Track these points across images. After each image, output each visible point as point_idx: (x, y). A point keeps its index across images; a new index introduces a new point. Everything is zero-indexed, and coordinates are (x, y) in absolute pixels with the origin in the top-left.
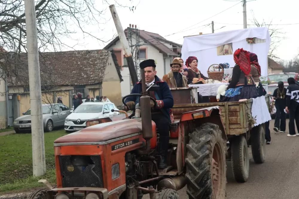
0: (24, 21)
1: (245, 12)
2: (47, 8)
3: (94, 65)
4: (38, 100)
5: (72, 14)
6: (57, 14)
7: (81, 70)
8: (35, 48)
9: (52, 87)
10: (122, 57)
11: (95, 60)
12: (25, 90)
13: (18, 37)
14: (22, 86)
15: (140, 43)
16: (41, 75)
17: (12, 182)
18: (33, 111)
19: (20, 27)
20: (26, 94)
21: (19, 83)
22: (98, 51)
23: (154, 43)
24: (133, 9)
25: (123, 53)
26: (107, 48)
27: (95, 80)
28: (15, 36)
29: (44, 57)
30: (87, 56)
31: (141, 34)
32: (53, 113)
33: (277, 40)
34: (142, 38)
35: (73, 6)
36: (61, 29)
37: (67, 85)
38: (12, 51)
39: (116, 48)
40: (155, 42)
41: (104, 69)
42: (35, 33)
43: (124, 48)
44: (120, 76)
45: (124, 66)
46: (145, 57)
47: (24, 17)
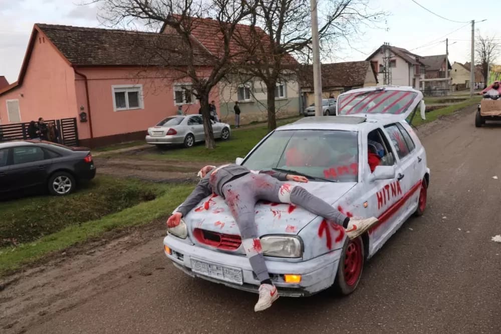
0: (311, 42)
1: (473, 31)
2: (326, 33)
3: (358, 72)
4: (320, 95)
5: (344, 36)
6: (334, 36)
7: (349, 76)
8: (318, 60)
9: (329, 87)
10: (379, 66)
11: (359, 69)
12: (311, 90)
13: (307, 53)
14: (309, 87)
15: (392, 56)
16: (322, 80)
18: (316, 104)
19: (308, 46)
20: (312, 92)
21: (308, 85)
22: (361, 62)
23: (401, 55)
25: (379, 63)
26: (368, 60)
27: (359, 82)
28: (305, 52)
29: (324, 67)
30: (354, 66)
32: (330, 105)
33: (497, 52)
34: (392, 51)
35: (345, 30)
36: (336, 47)
37: (339, 86)
38: (304, 62)
39: (375, 59)
40: (403, 55)
41: (365, 75)
42: (318, 50)
43: (380, 59)
44: (377, 80)
45: (380, 73)
46: (395, 66)
47: (311, 40)
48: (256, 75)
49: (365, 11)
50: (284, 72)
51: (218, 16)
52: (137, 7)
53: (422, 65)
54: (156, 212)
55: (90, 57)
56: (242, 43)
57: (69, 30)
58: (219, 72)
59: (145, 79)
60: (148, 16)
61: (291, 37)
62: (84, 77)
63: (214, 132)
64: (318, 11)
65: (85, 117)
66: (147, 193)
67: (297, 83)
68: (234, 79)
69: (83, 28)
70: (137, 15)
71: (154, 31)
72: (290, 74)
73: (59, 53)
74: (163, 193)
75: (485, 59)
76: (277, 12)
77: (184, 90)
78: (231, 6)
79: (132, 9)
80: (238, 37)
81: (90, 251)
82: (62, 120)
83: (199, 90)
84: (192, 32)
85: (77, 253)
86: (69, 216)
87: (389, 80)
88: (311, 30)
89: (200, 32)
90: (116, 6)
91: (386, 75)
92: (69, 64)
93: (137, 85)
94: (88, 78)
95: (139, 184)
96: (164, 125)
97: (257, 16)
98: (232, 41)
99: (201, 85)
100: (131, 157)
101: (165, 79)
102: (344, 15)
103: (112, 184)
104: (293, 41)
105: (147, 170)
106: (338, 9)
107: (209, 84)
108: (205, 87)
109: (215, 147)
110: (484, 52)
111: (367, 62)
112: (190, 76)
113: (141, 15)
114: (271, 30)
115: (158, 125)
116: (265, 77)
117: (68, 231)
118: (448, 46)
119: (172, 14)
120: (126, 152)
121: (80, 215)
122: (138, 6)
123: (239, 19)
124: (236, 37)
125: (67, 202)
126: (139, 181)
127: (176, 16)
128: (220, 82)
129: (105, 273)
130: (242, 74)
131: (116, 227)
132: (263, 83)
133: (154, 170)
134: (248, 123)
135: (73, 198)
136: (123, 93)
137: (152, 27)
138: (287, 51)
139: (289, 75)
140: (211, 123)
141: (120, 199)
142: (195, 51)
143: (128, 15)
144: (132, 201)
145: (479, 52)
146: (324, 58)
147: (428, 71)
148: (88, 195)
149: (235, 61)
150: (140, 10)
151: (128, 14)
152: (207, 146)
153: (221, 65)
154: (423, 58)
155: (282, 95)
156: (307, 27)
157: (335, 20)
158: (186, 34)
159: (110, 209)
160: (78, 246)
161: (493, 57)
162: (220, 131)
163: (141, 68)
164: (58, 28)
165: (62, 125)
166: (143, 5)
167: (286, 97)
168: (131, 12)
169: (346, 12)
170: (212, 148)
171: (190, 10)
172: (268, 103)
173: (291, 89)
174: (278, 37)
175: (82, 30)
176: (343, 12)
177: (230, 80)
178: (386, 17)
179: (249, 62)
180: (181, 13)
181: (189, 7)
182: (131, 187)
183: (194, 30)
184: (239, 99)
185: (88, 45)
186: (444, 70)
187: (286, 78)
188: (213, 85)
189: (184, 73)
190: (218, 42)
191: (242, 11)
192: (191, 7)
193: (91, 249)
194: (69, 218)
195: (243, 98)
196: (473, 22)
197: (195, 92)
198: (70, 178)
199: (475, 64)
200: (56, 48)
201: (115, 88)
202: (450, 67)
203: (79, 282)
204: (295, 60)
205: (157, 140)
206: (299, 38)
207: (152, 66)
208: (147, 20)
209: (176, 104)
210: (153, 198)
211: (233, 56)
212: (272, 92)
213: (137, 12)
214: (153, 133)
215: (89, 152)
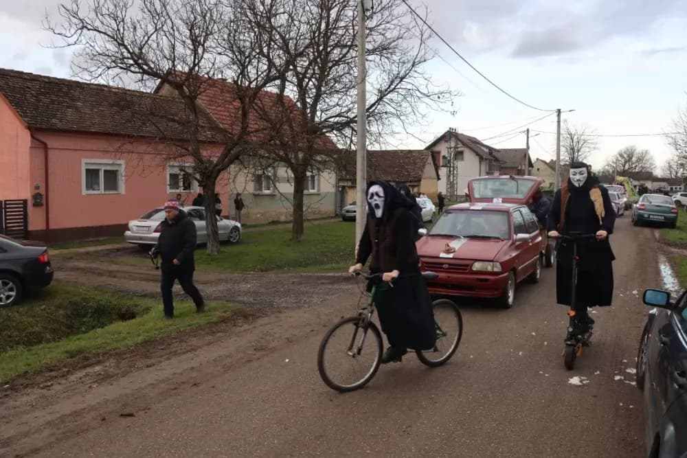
0: (356, 122)
1: (559, 122)
2: (376, 111)
3: (415, 164)
5: (398, 117)
6: (385, 116)
7: (403, 167)
8: (364, 145)
10: (441, 157)
11: (416, 159)
12: (352, 184)
13: (350, 136)
14: (350, 180)
15: (459, 146)
16: (367, 171)
17: (338, 263)
18: (359, 203)
19: (352, 128)
20: (353, 187)
21: (348, 177)
22: (419, 151)
23: (470, 146)
24: (453, 113)
25: (442, 154)
26: (428, 148)
27: (415, 177)
28: (347, 135)
29: (371, 154)
30: (409, 156)
31: (460, 137)
33: (587, 150)
34: (461, 141)
35: (399, 109)
36: (387, 130)
38: (344, 148)
39: (436, 149)
40: (473, 145)
41: (424, 168)
42: (364, 133)
43: (443, 149)
44: (438, 175)
45: (443, 166)
46: (462, 159)
47: (356, 119)
48: (281, 159)
49: (426, 87)
50: (318, 158)
51: (236, 79)
52: (128, 58)
53: (497, 160)
54: (139, 335)
55: (55, 117)
56: (264, 116)
57: (28, 78)
58: (232, 152)
59: (130, 154)
60: (141, 71)
61: (330, 113)
62: (45, 145)
63: (219, 232)
64: (367, 83)
65: (40, 200)
66: (124, 310)
67: (334, 175)
68: (252, 162)
69: (48, 78)
70: (127, 69)
71: (149, 91)
72: (325, 161)
73: (10, 108)
74: (147, 310)
75: (574, 157)
76: (313, 80)
77: (182, 173)
78: (255, 67)
79: (120, 59)
80: (259, 107)
81: (46, 384)
82: (5, 201)
83: (202, 174)
84: (199, 96)
85: (26, 387)
86: (10, 337)
87: (454, 177)
88: (356, 106)
89: (210, 97)
90: (99, 54)
91: (450, 171)
92: (24, 125)
93: (118, 162)
94: (49, 146)
95: (112, 296)
96: (152, 218)
97: (287, 83)
98: (251, 112)
99: (206, 168)
100: (102, 259)
101: (158, 157)
102: (400, 90)
103: (75, 295)
104: (332, 120)
105: (125, 278)
106: (392, 82)
107: (218, 167)
108: (212, 172)
109: (219, 252)
110: (573, 149)
111: (426, 151)
112: (193, 155)
113: (132, 69)
114: (304, 103)
115: (142, 218)
116: (292, 163)
117: (10, 357)
118: (530, 139)
119: (175, 70)
120: (96, 252)
121: (26, 336)
122: (129, 56)
123: (264, 85)
124: (256, 107)
125: (9, 316)
126: (114, 292)
127: (180, 74)
128: (232, 166)
129: (67, 412)
130: (263, 157)
131: (82, 353)
132: (290, 171)
133: (135, 279)
134: (267, 222)
135: (18, 312)
136: (98, 171)
137: (146, 86)
138: (324, 131)
139: (324, 163)
140: (216, 220)
141: (85, 316)
142: (200, 123)
143: (114, 67)
144: (102, 320)
145: (567, 149)
146: (371, 143)
147: (503, 168)
148: (40, 308)
149: (254, 139)
150: (131, 62)
151: (114, 65)
152: (208, 251)
153: (236, 144)
154: (498, 151)
155: (313, 188)
156: (352, 103)
157: (389, 96)
158: (191, 99)
159: (71, 330)
160: (28, 376)
161: (583, 156)
162: (227, 231)
163: (126, 139)
164: (12, 74)
165: (6, 208)
166: (136, 55)
167: (319, 190)
168: (119, 62)
169: (402, 87)
170: (216, 253)
171: (199, 67)
172: (294, 198)
173: (326, 182)
174: (314, 112)
175: (46, 80)
176: (398, 86)
177: (246, 163)
178: (452, 97)
179: (272, 142)
180: (186, 69)
181: (198, 63)
182: (101, 300)
183: (204, 94)
184: (255, 190)
185: (53, 102)
186: (523, 167)
187: (320, 166)
188: (223, 169)
189: (183, 151)
190: (233, 113)
191: (268, 75)
192: (200, 64)
193: (46, 381)
194: (9, 339)
195: (260, 189)
196: (559, 111)
197: (198, 176)
198: (14, 283)
199: (562, 163)
200: (7, 102)
201: (86, 162)
202: (531, 165)
203: (30, 426)
204: (333, 143)
205: (141, 238)
206: (339, 115)
207: (141, 136)
208: (139, 75)
209: (169, 191)
210: (133, 316)
211: (252, 132)
212: (300, 183)
213: (126, 64)
214: (135, 228)
215: (45, 248)
